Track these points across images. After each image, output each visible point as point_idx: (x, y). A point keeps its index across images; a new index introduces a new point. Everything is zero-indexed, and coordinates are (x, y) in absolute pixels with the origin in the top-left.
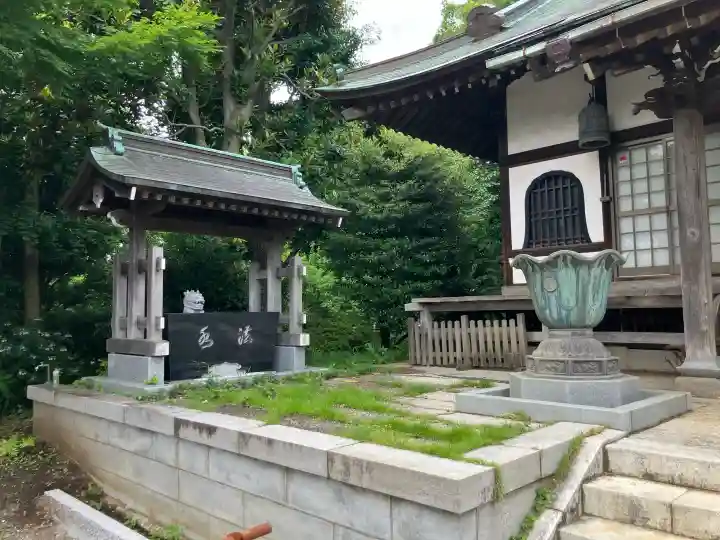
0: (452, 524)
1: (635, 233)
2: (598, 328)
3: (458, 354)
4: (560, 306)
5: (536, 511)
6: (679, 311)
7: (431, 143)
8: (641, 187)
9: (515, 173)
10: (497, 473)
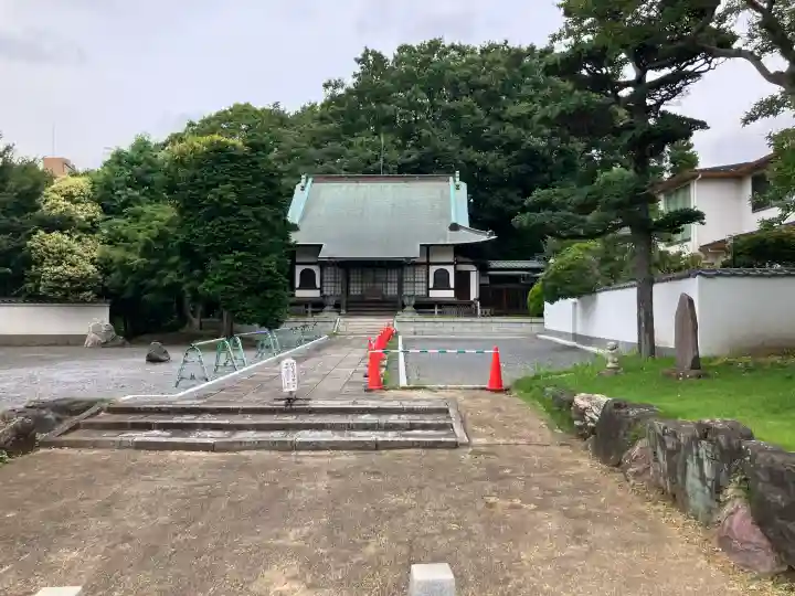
1: (327, 287)
8: (329, 276)
9: (297, 267)
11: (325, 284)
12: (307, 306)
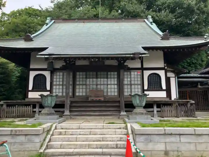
0: (38, 136)
1: (56, 89)
2: (53, 108)
3: (14, 114)
4: (48, 103)
5: (47, 135)
6: (64, 104)
7: (6, 59)
8: (58, 80)
9: (31, 72)
10: (44, 129)
11: (54, 87)
12: (34, 107)
